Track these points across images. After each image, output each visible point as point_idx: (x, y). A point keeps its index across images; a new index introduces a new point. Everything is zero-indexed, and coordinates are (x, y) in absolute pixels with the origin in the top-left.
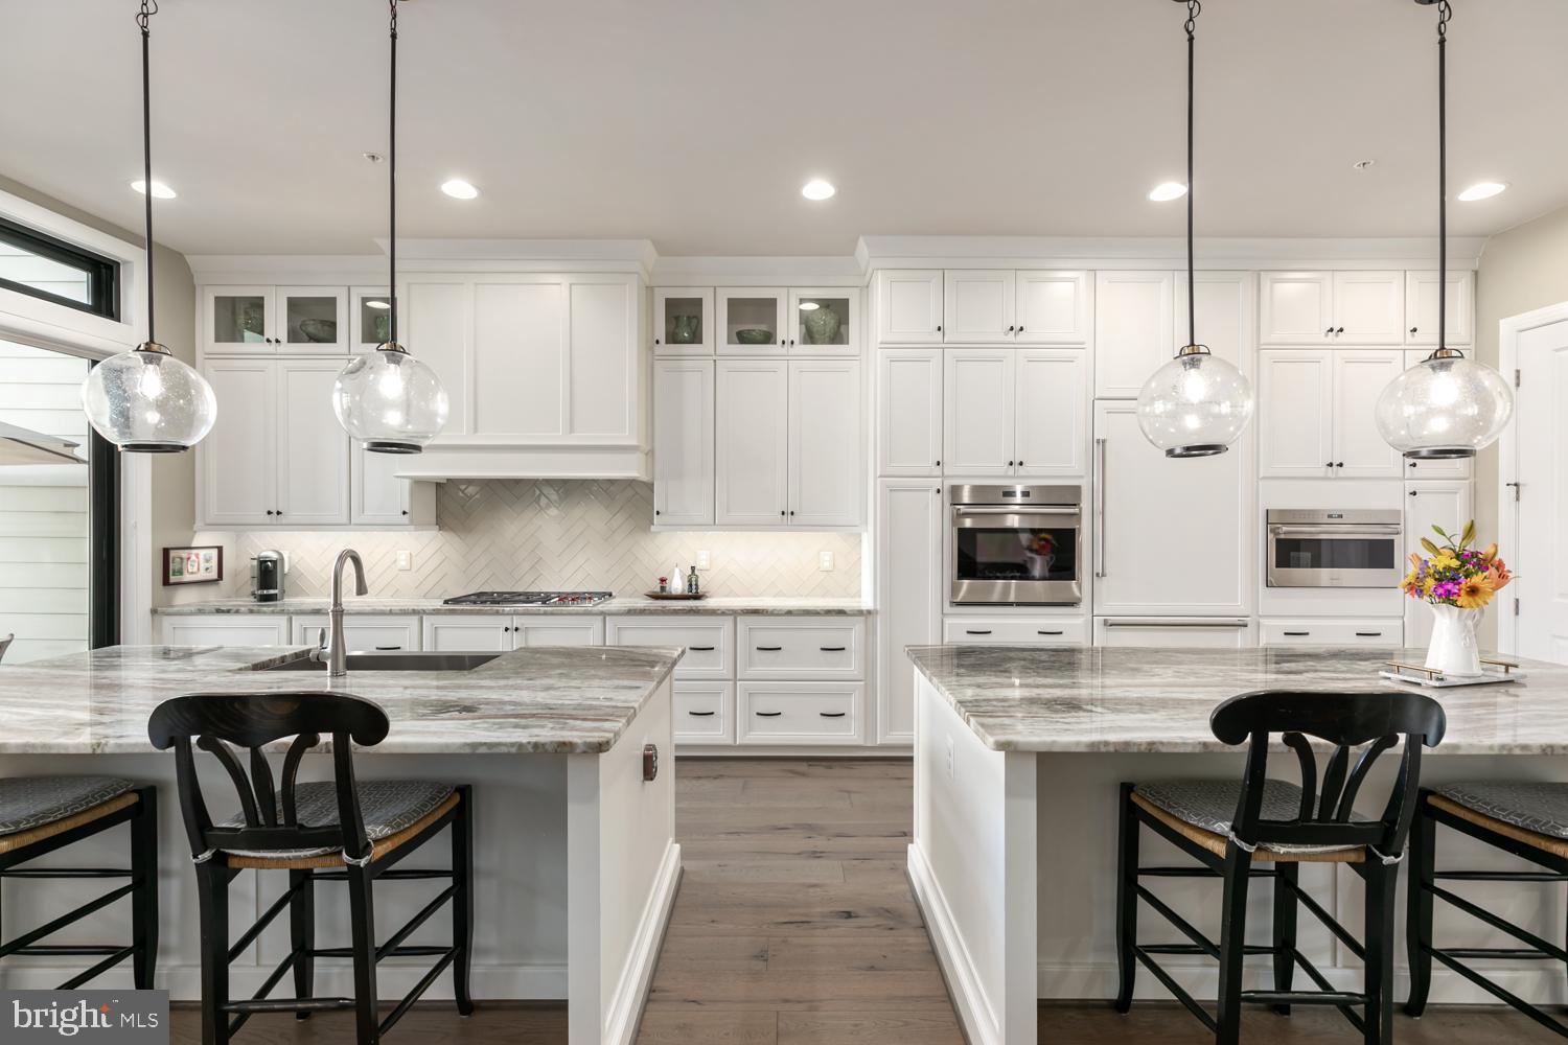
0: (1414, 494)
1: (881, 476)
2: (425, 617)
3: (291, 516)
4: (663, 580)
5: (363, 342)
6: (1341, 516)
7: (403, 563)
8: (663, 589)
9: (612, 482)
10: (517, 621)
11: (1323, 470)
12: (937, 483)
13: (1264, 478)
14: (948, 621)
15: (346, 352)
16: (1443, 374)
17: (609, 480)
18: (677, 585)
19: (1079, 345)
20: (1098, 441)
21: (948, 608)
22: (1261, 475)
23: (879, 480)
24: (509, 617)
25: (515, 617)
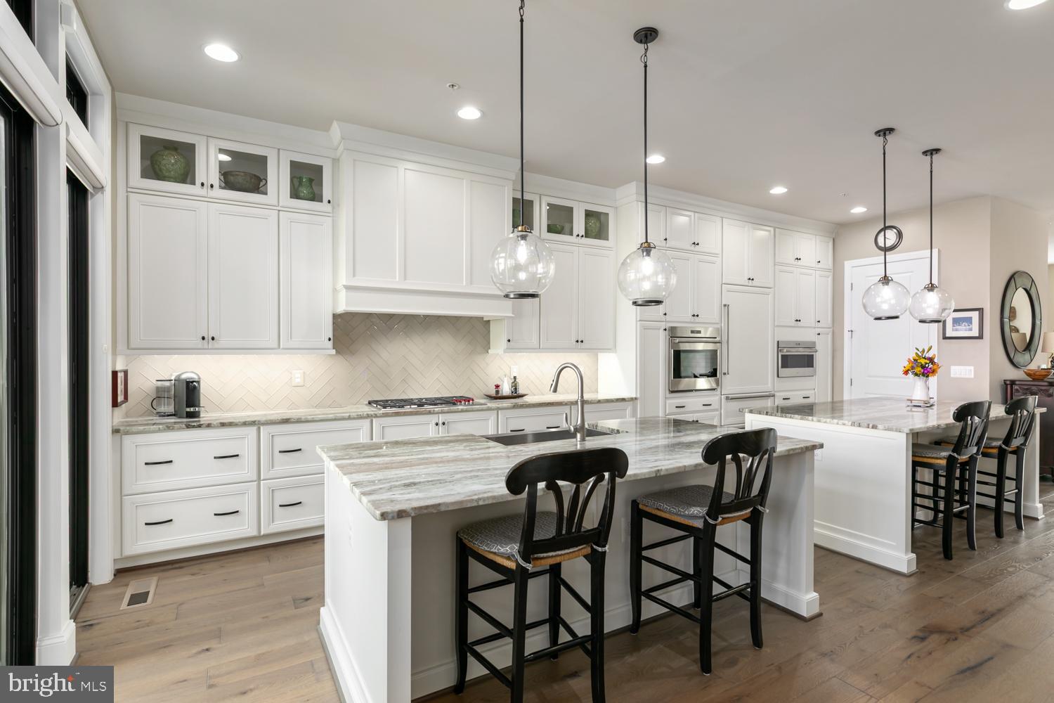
0: (819, 334)
1: (640, 321)
2: (374, 420)
3: (223, 342)
4: (497, 386)
5: (291, 197)
6: (799, 344)
7: (298, 380)
8: (497, 392)
9: (457, 318)
10: (442, 418)
11: (794, 323)
12: (663, 325)
13: (778, 326)
14: (668, 402)
15: (276, 203)
16: (931, 293)
17: (456, 317)
18: (506, 389)
19: (715, 255)
20: (725, 305)
21: (669, 395)
22: (776, 324)
23: (638, 322)
24: (437, 415)
25: (440, 415)
